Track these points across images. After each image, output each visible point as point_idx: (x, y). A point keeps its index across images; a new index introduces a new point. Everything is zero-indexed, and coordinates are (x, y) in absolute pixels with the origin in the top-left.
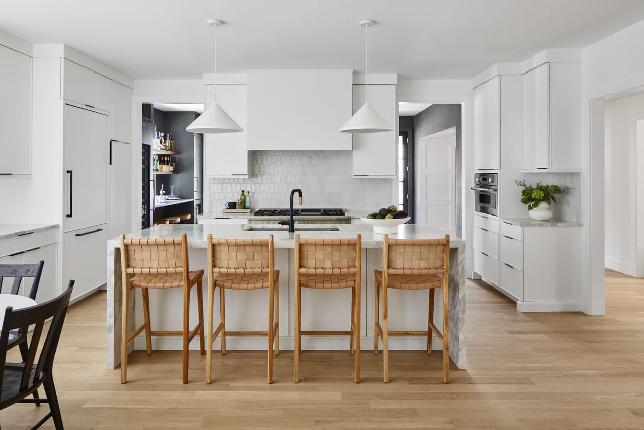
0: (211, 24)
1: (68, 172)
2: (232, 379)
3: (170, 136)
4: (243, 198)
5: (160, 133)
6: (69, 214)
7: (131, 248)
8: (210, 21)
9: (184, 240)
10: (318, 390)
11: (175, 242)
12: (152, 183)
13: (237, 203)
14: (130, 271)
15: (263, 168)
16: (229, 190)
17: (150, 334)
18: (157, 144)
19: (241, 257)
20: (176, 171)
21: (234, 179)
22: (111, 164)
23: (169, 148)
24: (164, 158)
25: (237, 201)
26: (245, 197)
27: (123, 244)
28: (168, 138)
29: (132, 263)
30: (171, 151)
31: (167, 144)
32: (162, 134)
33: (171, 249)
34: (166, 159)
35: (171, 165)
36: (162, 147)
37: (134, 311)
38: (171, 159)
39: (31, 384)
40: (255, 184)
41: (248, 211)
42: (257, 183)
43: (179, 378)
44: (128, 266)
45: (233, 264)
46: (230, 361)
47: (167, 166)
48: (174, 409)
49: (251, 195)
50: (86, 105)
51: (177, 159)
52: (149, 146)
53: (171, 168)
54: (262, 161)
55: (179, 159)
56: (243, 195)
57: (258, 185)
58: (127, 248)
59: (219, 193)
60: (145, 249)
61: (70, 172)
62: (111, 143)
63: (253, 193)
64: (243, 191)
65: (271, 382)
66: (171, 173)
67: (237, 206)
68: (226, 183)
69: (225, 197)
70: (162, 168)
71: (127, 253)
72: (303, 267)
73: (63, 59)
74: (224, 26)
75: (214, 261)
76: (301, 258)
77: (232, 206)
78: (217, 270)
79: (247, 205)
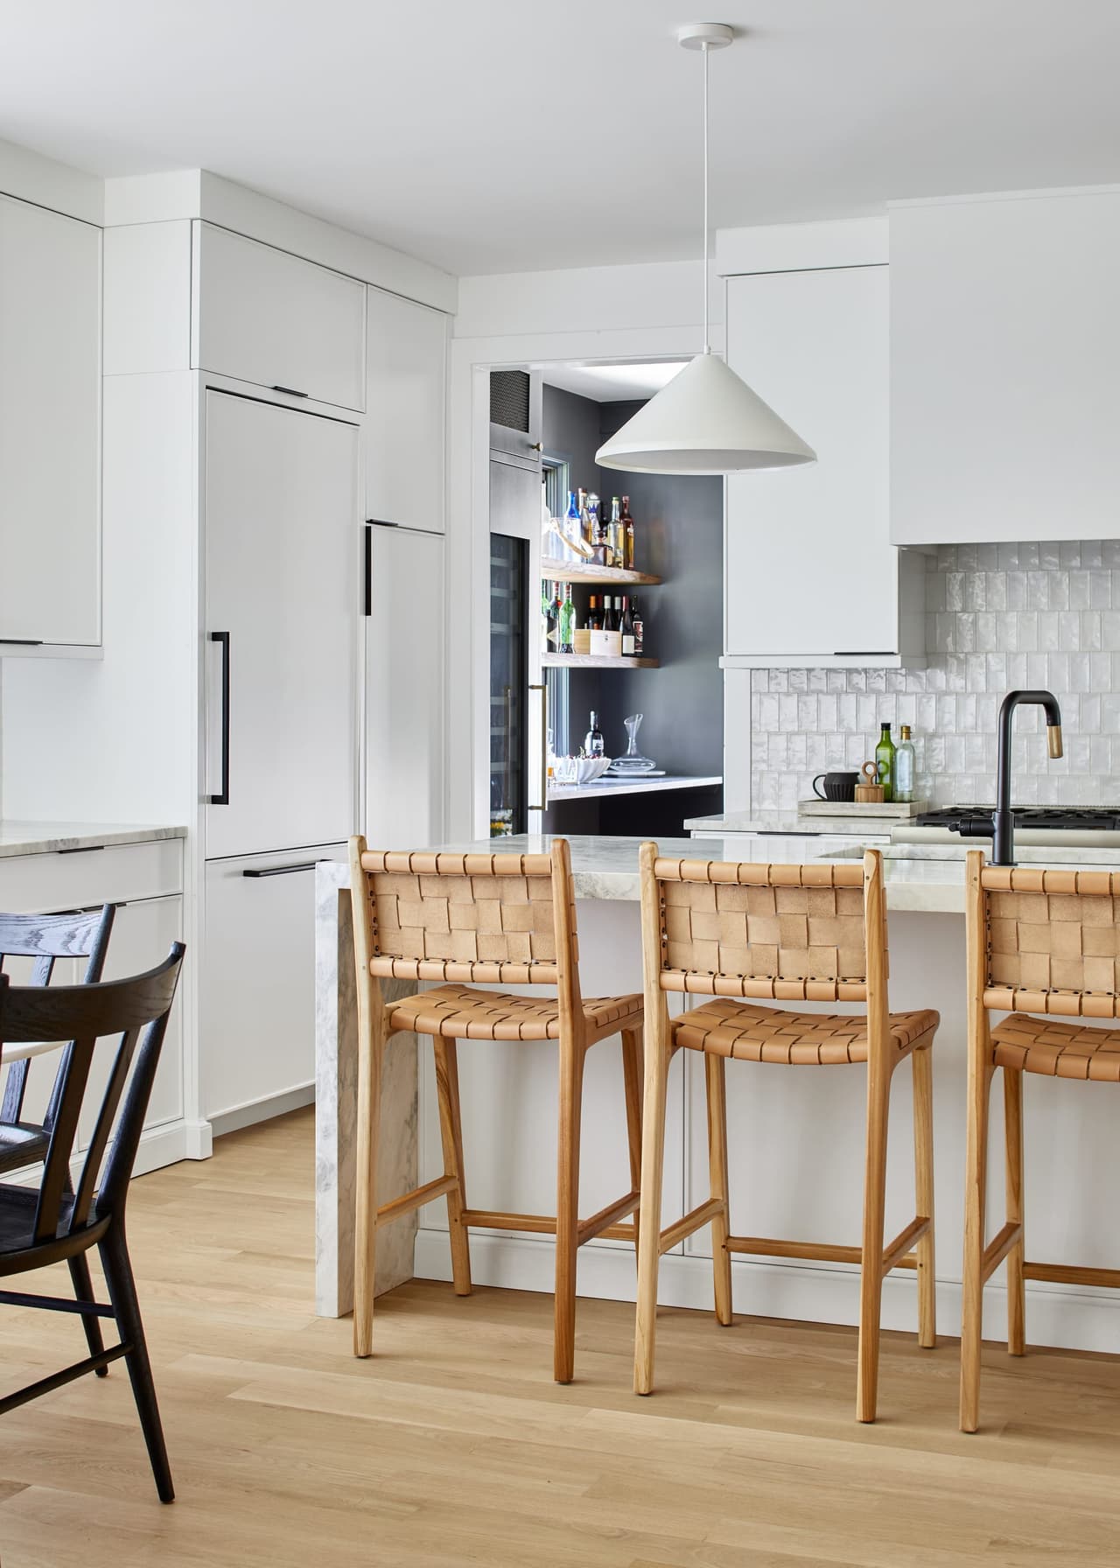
0: (690, 44)
1: (216, 637)
2: (729, 1394)
3: (622, 506)
4: (885, 753)
5: (581, 495)
6: (220, 793)
7: (386, 886)
8: (686, 31)
9: (557, 862)
10: (1045, 1464)
11: (526, 869)
12: (535, 699)
13: (861, 777)
14: (382, 966)
15: (975, 623)
16: (829, 722)
17: (464, 1218)
18: (569, 539)
19: (763, 931)
20: (653, 651)
21: (850, 671)
22: (368, 612)
23: (621, 557)
24: (600, 602)
25: (860, 770)
26: (894, 750)
27: (358, 870)
28: (615, 514)
29: (391, 941)
30: (626, 567)
31: (610, 541)
32: (594, 497)
33: (516, 893)
34: (607, 605)
35: (629, 631)
36: (590, 551)
37: (414, 1136)
38: (630, 603)
39: (62, 1230)
40: (941, 695)
41: (903, 810)
42: (946, 693)
43: (545, 1367)
44: (376, 950)
45: (734, 961)
46: (739, 1345)
47: (610, 633)
48: (508, 1440)
49: (920, 744)
50: (276, 388)
51: (654, 606)
52: (522, 546)
53: (629, 643)
54: (967, 598)
55: (664, 605)
56: (886, 742)
57: (950, 701)
58: (374, 884)
59: (790, 734)
60: (431, 888)
61: (221, 637)
62: (368, 530)
63: (931, 737)
64: (886, 727)
65: (871, 1419)
66: (628, 663)
67: (859, 791)
68: (819, 692)
69: (811, 749)
70: (587, 641)
71: (374, 904)
72: (1000, 983)
73: (197, 224)
74: (738, 45)
75: (664, 945)
76: (990, 949)
77: (841, 788)
78: (673, 978)
79: (904, 785)
